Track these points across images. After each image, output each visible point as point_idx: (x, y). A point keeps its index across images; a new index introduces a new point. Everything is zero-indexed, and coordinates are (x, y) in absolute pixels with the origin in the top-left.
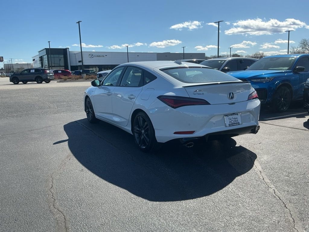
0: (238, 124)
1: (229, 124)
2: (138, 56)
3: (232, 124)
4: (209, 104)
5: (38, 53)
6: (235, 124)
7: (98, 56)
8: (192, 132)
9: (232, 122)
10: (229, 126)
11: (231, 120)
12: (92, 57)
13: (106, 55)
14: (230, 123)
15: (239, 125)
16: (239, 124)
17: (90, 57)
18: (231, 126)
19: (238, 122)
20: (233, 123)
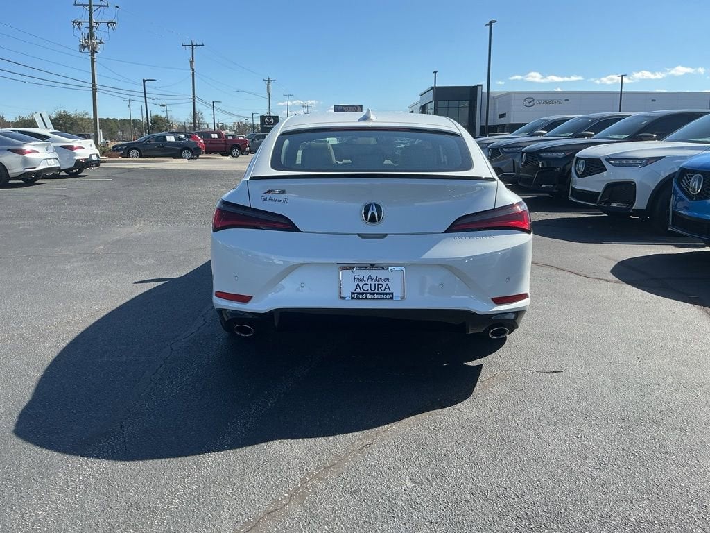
0: (388, 296)
1: (352, 293)
2: (654, 100)
3: (362, 294)
4: (298, 231)
5: (419, 98)
6: (375, 296)
7: (546, 102)
8: (246, 299)
9: (366, 287)
10: (352, 298)
11: (361, 284)
12: (531, 104)
13: (567, 100)
14: (358, 291)
15: (391, 301)
16: (392, 298)
17: (528, 104)
18: (359, 298)
19: (387, 291)
20: (370, 291)
